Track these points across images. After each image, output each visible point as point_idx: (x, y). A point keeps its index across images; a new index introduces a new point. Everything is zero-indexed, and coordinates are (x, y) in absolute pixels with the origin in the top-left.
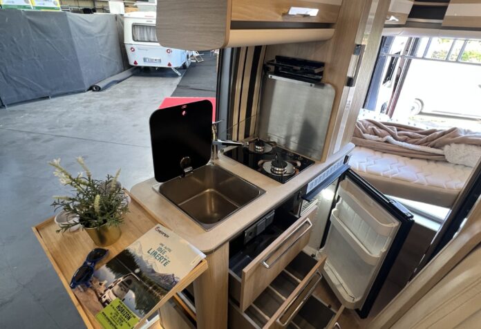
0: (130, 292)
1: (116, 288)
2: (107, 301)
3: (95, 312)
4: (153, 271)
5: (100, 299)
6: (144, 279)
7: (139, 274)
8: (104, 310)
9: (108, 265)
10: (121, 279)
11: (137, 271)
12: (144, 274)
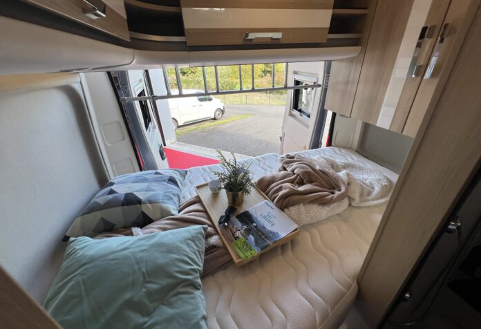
0: (251, 236)
1: (242, 231)
2: (237, 237)
3: (231, 241)
4: (264, 228)
5: (233, 235)
6: (259, 230)
7: (256, 227)
8: (236, 241)
9: (237, 217)
10: (245, 227)
11: (254, 224)
12: (258, 228)
